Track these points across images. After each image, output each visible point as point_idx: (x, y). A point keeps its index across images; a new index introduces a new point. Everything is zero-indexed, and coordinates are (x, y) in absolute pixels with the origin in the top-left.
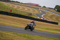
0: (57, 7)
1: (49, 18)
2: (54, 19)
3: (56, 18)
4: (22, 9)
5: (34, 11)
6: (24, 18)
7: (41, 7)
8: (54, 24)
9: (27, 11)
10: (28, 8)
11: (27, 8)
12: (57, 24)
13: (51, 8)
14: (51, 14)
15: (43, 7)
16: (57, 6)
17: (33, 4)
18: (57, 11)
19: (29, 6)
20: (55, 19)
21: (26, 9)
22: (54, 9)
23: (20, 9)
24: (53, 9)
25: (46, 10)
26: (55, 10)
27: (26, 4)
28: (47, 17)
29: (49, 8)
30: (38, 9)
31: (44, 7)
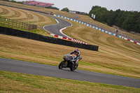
0: (96, 10)
1: (76, 37)
2: (89, 37)
3: (93, 36)
4: (13, 16)
5: (42, 19)
6: (19, 36)
7: (58, 9)
8: (89, 49)
9: (24, 19)
10: (29, 12)
11: (26, 13)
12: (95, 48)
13: (82, 13)
14: (81, 26)
15: (64, 10)
16: (94, 8)
17: (39, 3)
18: (95, 20)
19: (30, 7)
20: (91, 39)
21: (23, 16)
22: (90, 15)
23: (9, 15)
24: (86, 14)
25: (70, 18)
26: (91, 17)
27: (22, 3)
28: (73, 34)
29: (78, 13)
30: (52, 14)
31: (66, 10)
